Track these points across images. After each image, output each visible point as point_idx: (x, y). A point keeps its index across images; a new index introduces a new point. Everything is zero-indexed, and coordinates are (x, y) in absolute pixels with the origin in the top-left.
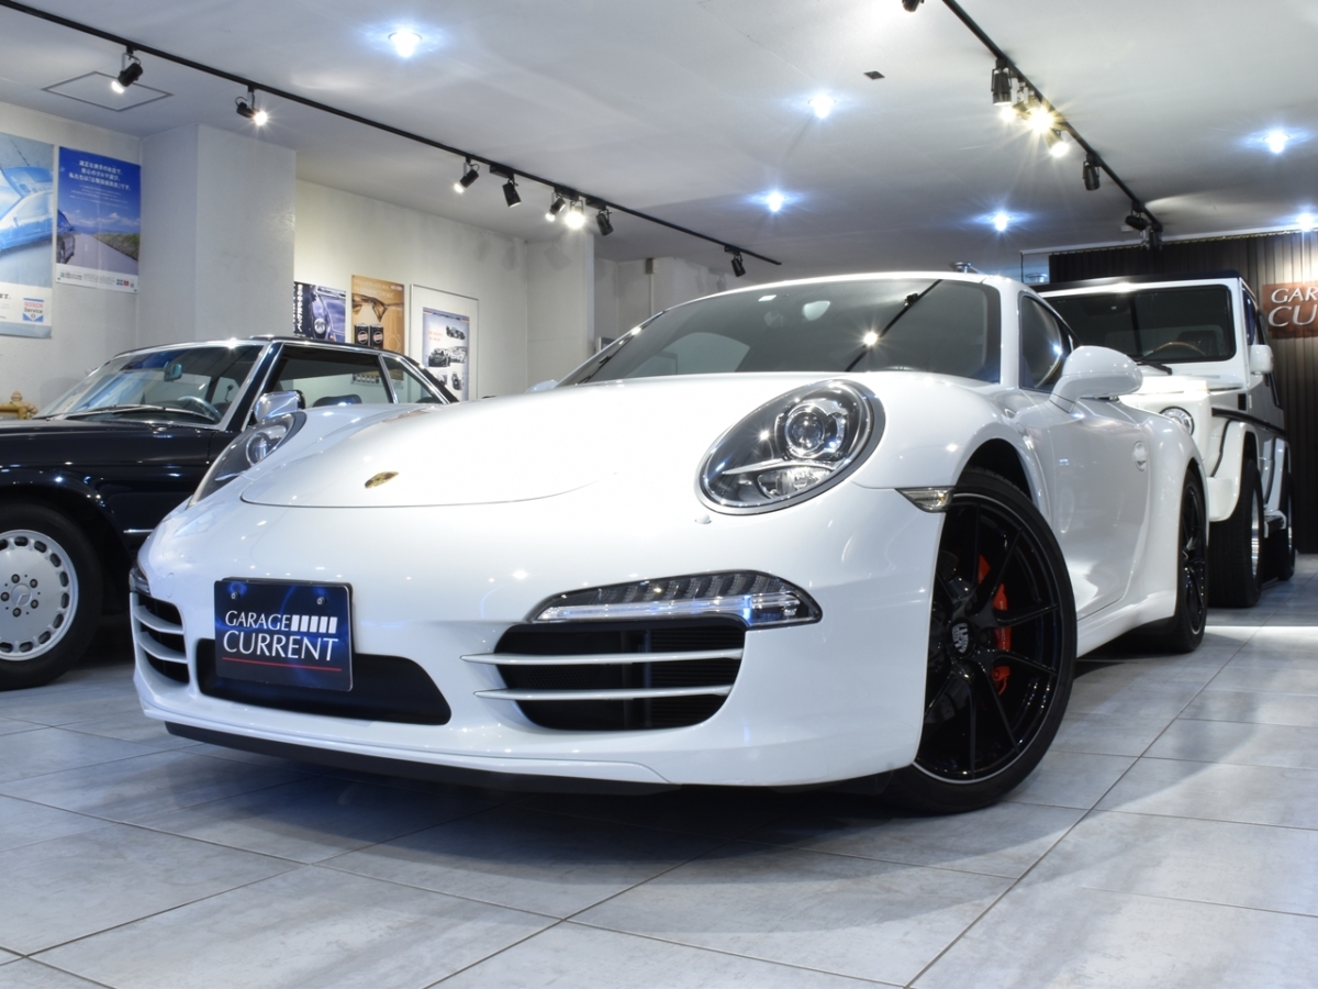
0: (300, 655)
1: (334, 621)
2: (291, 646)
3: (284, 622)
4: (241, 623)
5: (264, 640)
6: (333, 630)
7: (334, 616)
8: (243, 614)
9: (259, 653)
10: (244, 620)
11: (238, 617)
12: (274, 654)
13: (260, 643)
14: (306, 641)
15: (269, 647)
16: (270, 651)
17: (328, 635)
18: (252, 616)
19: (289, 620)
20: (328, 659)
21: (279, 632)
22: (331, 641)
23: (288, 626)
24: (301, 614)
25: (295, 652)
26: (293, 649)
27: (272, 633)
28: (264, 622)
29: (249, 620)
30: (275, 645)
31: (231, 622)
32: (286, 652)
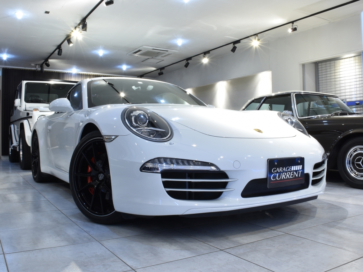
0: (293, 177)
1: (301, 166)
2: (291, 175)
3: (290, 168)
4: (277, 171)
5: (284, 174)
6: (301, 169)
7: (301, 165)
8: (278, 168)
9: (282, 178)
10: (278, 170)
11: (276, 170)
12: (287, 178)
13: (283, 176)
14: (295, 172)
15: (286, 176)
16: (286, 177)
17: (300, 170)
18: (281, 169)
19: (291, 168)
20: (300, 176)
21: (289, 171)
22: (300, 171)
23: (291, 169)
24: (294, 166)
25: (292, 176)
26: (292, 175)
27: (286, 172)
28: (285, 170)
29: (280, 169)
30: (287, 175)
31: (274, 171)
32: (290, 177)
